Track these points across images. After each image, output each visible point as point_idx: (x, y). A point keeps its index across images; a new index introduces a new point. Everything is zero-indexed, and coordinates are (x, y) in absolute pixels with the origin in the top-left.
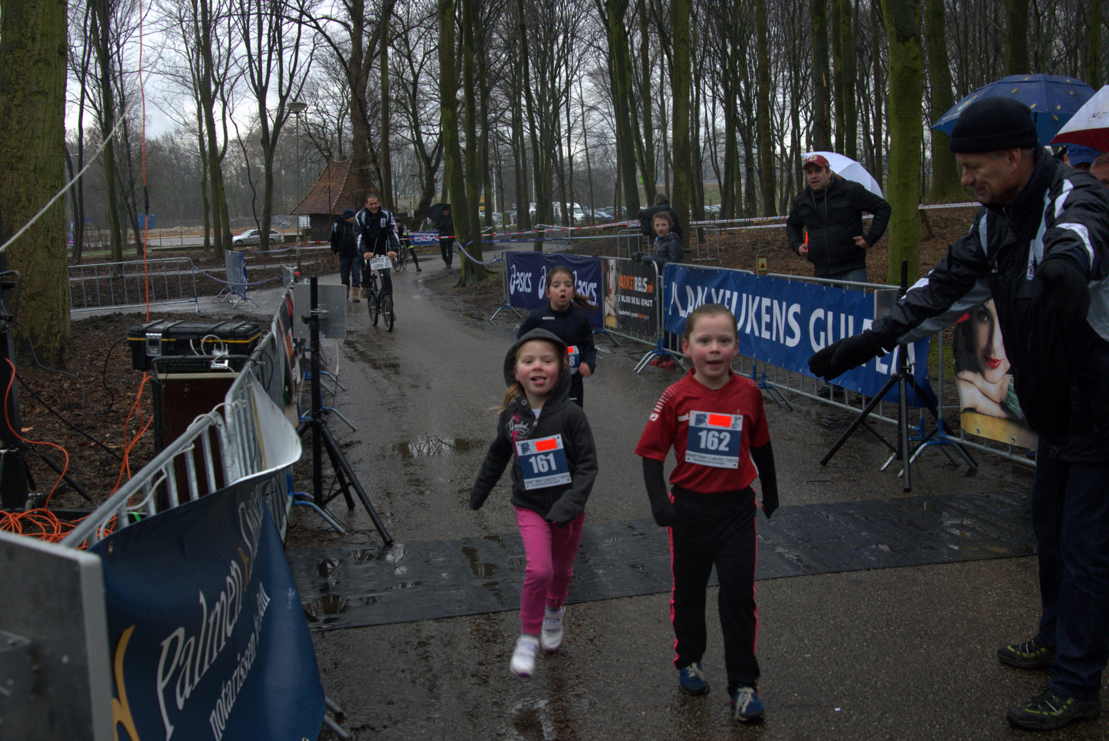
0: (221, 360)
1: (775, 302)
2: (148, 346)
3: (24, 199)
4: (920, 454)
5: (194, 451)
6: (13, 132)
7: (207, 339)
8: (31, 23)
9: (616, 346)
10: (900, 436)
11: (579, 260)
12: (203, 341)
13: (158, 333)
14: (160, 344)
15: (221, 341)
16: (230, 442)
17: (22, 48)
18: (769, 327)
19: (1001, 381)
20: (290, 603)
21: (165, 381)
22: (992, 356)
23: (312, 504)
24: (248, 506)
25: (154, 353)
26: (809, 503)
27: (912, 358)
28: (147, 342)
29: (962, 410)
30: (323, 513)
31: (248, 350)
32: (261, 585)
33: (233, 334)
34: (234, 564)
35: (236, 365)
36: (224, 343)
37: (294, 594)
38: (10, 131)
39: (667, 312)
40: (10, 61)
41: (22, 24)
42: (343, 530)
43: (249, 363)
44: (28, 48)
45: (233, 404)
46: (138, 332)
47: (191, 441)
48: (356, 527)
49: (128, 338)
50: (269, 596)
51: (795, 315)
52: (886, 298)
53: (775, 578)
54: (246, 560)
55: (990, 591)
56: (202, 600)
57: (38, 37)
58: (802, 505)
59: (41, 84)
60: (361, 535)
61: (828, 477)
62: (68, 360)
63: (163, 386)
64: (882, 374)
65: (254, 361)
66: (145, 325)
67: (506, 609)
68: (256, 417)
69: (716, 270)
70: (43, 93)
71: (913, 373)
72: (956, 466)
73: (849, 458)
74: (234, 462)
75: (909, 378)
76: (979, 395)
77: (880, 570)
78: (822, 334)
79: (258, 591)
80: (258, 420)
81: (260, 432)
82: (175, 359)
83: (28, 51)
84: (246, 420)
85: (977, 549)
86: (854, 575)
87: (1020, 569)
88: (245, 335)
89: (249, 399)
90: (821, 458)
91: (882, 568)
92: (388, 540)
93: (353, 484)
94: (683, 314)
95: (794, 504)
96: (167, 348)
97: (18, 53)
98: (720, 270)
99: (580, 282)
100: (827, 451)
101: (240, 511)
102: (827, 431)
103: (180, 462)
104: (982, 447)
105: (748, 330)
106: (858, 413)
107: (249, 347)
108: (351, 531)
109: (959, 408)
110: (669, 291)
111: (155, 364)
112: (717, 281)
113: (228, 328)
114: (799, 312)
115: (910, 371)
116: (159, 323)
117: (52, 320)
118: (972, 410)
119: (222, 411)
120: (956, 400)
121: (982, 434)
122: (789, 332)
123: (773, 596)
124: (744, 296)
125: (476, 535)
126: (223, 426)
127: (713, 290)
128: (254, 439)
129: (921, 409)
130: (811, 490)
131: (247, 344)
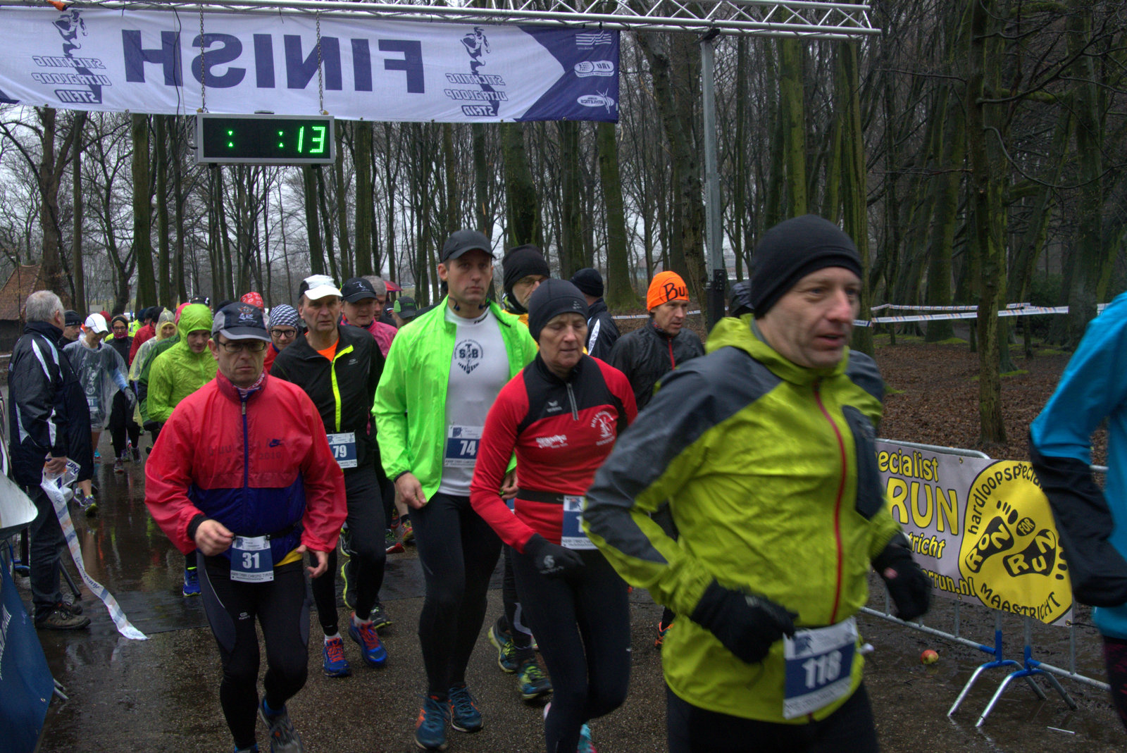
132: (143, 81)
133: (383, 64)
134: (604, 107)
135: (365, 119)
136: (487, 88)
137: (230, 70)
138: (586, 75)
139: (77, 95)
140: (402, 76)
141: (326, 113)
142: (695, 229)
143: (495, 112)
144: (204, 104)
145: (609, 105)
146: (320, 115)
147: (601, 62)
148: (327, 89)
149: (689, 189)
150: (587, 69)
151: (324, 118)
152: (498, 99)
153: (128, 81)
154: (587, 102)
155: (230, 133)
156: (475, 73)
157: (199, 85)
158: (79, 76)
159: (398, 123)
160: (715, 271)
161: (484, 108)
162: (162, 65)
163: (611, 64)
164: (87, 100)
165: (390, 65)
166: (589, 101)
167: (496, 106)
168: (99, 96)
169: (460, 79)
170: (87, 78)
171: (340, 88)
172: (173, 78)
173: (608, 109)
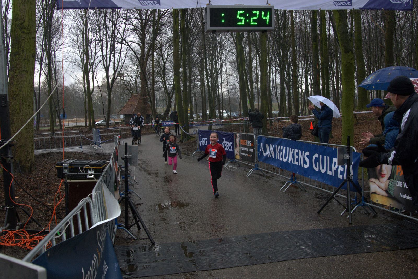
0: (91, 175)
1: (300, 151)
2: (64, 170)
3: (18, 110)
4: (355, 209)
5: (81, 213)
6: (15, 85)
7: (86, 167)
8: (22, 45)
9: (239, 166)
10: (348, 202)
11: (225, 133)
12: (84, 167)
13: (68, 164)
14: (68, 168)
15: (91, 168)
16: (94, 208)
17: (19, 54)
18: (297, 160)
19: (386, 182)
20: (116, 268)
21: (70, 183)
22: (382, 173)
23: (124, 228)
24: (100, 232)
25: (66, 172)
26: (313, 228)
27: (352, 173)
28: (63, 168)
29: (371, 193)
30: (129, 232)
31: (101, 171)
32: (105, 262)
33: (96, 165)
34: (95, 255)
35: (97, 177)
36: (92, 168)
37: (117, 265)
38: (13, 85)
39: (258, 154)
40: (14, 59)
41: (19, 46)
42: (136, 238)
43: (101, 177)
44: (21, 54)
45: (95, 194)
46: (60, 164)
47: (79, 209)
48: (141, 237)
49: (56, 166)
50: (108, 266)
51: (307, 156)
52: (342, 150)
53: (301, 259)
54: (99, 253)
55: (383, 264)
56: (83, 271)
57: (25, 50)
58: (310, 229)
59: (26, 68)
60: (143, 241)
61: (320, 218)
62: (33, 171)
63: (69, 184)
64: (341, 179)
65: (103, 175)
66: (63, 161)
67: (198, 270)
68: (104, 197)
69: (277, 139)
70: (26, 71)
71: (352, 179)
72: (369, 214)
73: (328, 211)
74: (95, 216)
75: (351, 181)
76: (377, 187)
77: (341, 256)
78: (318, 163)
79: (103, 264)
80: (104, 198)
81: (105, 203)
82: (74, 175)
83: (21, 56)
84: (100, 198)
85: (377, 247)
86: (330, 257)
87: (394, 255)
88: (100, 166)
89: (101, 191)
90: (318, 211)
91: (341, 255)
92: (153, 242)
93: (140, 221)
94: (265, 155)
95: (308, 229)
96: (71, 170)
97: (17, 56)
98: (279, 139)
99: (226, 142)
100: (320, 208)
101: (97, 234)
102: (320, 200)
103: (75, 218)
104: (379, 207)
105: (289, 161)
106: (331, 194)
107: (102, 170)
108: (139, 239)
109: (370, 192)
110: (259, 146)
111: (66, 176)
112: (278, 143)
113: (94, 163)
114: (309, 155)
115: (351, 178)
116: (68, 160)
117: (27, 155)
118: (375, 193)
119: (91, 197)
120: (369, 188)
121: (379, 202)
122: (305, 162)
123: (300, 266)
124: (288, 148)
125: (187, 240)
126: (92, 202)
127: (276, 146)
128: (103, 206)
129: (355, 192)
130: (314, 223)
131: (101, 169)
134: (402, 3)
139: (149, 2)
143: (351, 4)
144: (210, 2)
145: (405, 2)
146: (266, 5)
151: (269, 7)
154: (394, 1)
161: (344, 2)
164: (154, 4)
168: (159, 2)
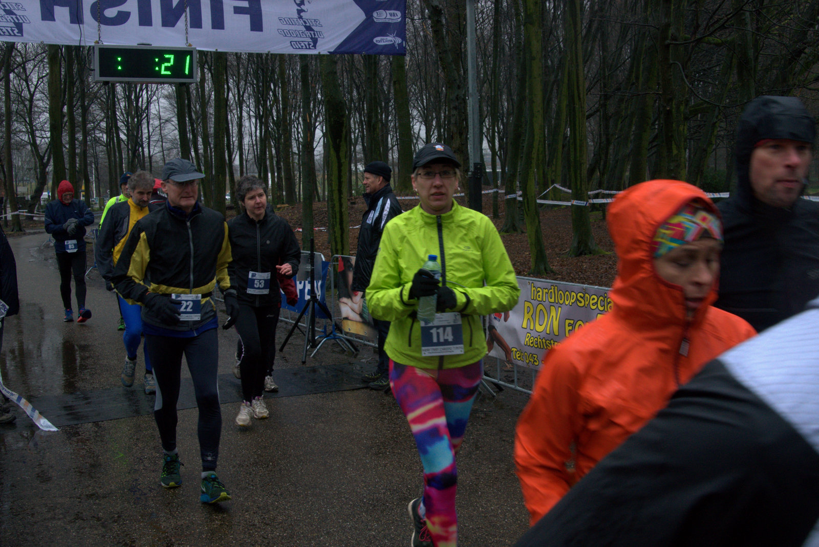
4: (323, 344)
19: (359, 302)
29: (342, 319)
75: (317, 302)
104: (352, 338)
115: (318, 299)
118: (347, 318)
121: (352, 331)
129: (325, 320)
132: (53, 20)
133: (233, 9)
134: (393, 44)
135: (219, 50)
136: (309, 28)
137: (119, 12)
138: (381, 21)
139: (4, 30)
140: (247, 18)
141: (190, 45)
142: (461, 134)
143: (315, 46)
144: (100, 38)
145: (397, 42)
146: (185, 46)
147: (392, 12)
148: (191, 27)
149: (457, 104)
150: (382, 16)
151: (189, 49)
152: (317, 37)
153: (42, 20)
154: (380, 42)
155: (119, 59)
156: (301, 17)
157: (96, 24)
158: (6, 16)
159: (246, 54)
160: (475, 164)
161: (306, 43)
162: (68, 8)
163: (399, 14)
164: (12, 34)
165: (238, 10)
166: (382, 41)
167: (315, 41)
168: (21, 31)
169: (289, 21)
170: (12, 18)
171: (201, 28)
172: (77, 18)
173: (397, 46)
